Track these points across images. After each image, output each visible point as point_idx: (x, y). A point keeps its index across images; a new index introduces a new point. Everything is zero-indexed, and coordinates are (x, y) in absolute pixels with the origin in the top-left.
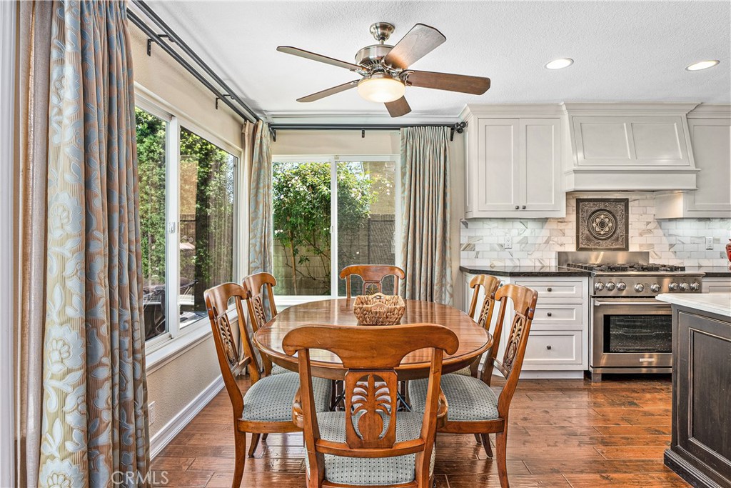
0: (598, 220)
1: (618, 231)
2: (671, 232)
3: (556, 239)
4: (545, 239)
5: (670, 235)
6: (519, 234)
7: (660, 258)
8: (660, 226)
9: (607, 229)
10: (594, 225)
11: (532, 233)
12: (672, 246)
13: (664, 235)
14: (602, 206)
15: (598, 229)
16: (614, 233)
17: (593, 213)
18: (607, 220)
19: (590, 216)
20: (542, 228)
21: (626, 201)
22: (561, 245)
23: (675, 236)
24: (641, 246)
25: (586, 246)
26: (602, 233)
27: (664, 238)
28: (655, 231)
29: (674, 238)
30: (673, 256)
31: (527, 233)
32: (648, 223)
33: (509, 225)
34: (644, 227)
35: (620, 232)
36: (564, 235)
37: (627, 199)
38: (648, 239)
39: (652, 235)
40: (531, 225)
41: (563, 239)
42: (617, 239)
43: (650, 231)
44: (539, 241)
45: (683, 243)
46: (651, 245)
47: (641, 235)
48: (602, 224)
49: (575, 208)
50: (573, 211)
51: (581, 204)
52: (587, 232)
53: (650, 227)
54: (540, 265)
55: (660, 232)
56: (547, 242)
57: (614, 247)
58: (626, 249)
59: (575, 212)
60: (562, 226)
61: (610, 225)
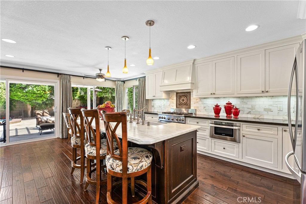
2: (204, 103)
3: (171, 105)
5: (204, 104)
6: (163, 103)
7: (201, 111)
8: (201, 100)
9: (184, 102)
10: (181, 100)
12: (204, 107)
14: (183, 94)
16: (186, 103)
19: (180, 98)
20: (168, 101)
22: (173, 106)
24: (194, 107)
25: (179, 107)
26: (183, 103)
27: (202, 105)
28: (199, 102)
29: (205, 105)
30: (205, 111)
31: (165, 103)
32: (197, 99)
33: (161, 101)
34: (195, 101)
35: (188, 103)
36: (173, 103)
37: (190, 92)
38: (197, 105)
42: (187, 105)
43: (197, 102)
44: (167, 105)
45: (209, 107)
46: (198, 107)
47: (194, 104)
48: (183, 100)
49: (176, 95)
52: (179, 102)
53: (197, 101)
55: (200, 103)
56: (169, 105)
57: (186, 107)
58: (190, 108)
59: (176, 97)
60: (173, 101)
61: (185, 100)
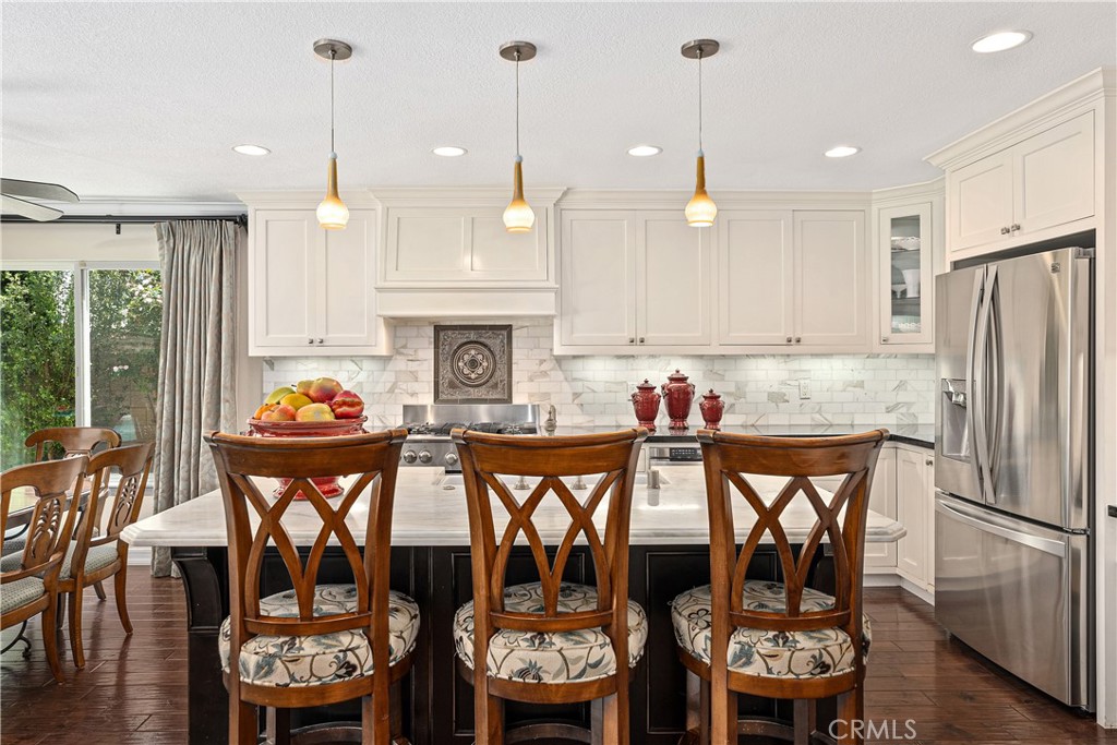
0: (466, 357)
1: (498, 373)
2: (576, 375)
3: (404, 386)
4: (389, 386)
5: (575, 380)
6: (350, 379)
7: (560, 414)
8: (560, 366)
9: (480, 371)
10: (461, 364)
11: (368, 377)
12: (576, 395)
13: (566, 379)
14: (473, 336)
15: (466, 371)
16: (491, 377)
17: (459, 348)
18: (480, 357)
19: (456, 351)
20: (384, 369)
21: (509, 328)
22: (413, 395)
23: (581, 380)
24: (531, 395)
25: (450, 397)
26: (473, 376)
27: (565, 384)
28: (552, 373)
29: (580, 383)
30: (579, 411)
31: (362, 377)
32: (542, 362)
33: (334, 365)
34: (535, 368)
35: (500, 374)
36: (416, 380)
37: (511, 326)
38: (543, 386)
39: (548, 379)
40: (367, 365)
41: (415, 387)
42: (495, 386)
43: (544, 374)
44: (380, 388)
45: (594, 391)
46: (546, 395)
47: (531, 379)
48: (473, 364)
49: (432, 340)
50: (430, 343)
51: (442, 334)
52: (451, 376)
53: (545, 367)
54: (381, 425)
55: (559, 375)
56: (391, 391)
57: (491, 397)
58: (509, 400)
59: (433, 346)
60: (413, 366)
61: (485, 364)
